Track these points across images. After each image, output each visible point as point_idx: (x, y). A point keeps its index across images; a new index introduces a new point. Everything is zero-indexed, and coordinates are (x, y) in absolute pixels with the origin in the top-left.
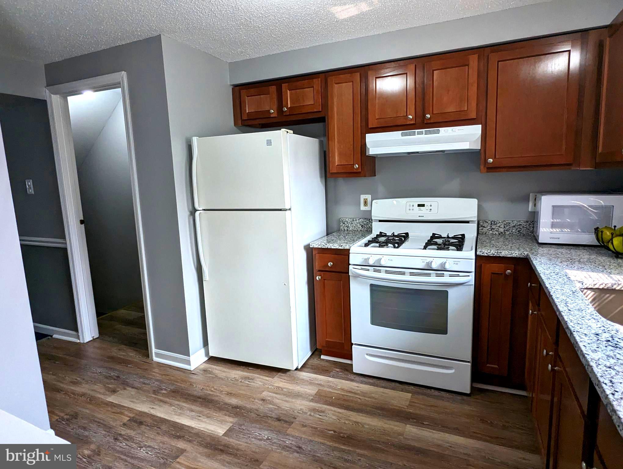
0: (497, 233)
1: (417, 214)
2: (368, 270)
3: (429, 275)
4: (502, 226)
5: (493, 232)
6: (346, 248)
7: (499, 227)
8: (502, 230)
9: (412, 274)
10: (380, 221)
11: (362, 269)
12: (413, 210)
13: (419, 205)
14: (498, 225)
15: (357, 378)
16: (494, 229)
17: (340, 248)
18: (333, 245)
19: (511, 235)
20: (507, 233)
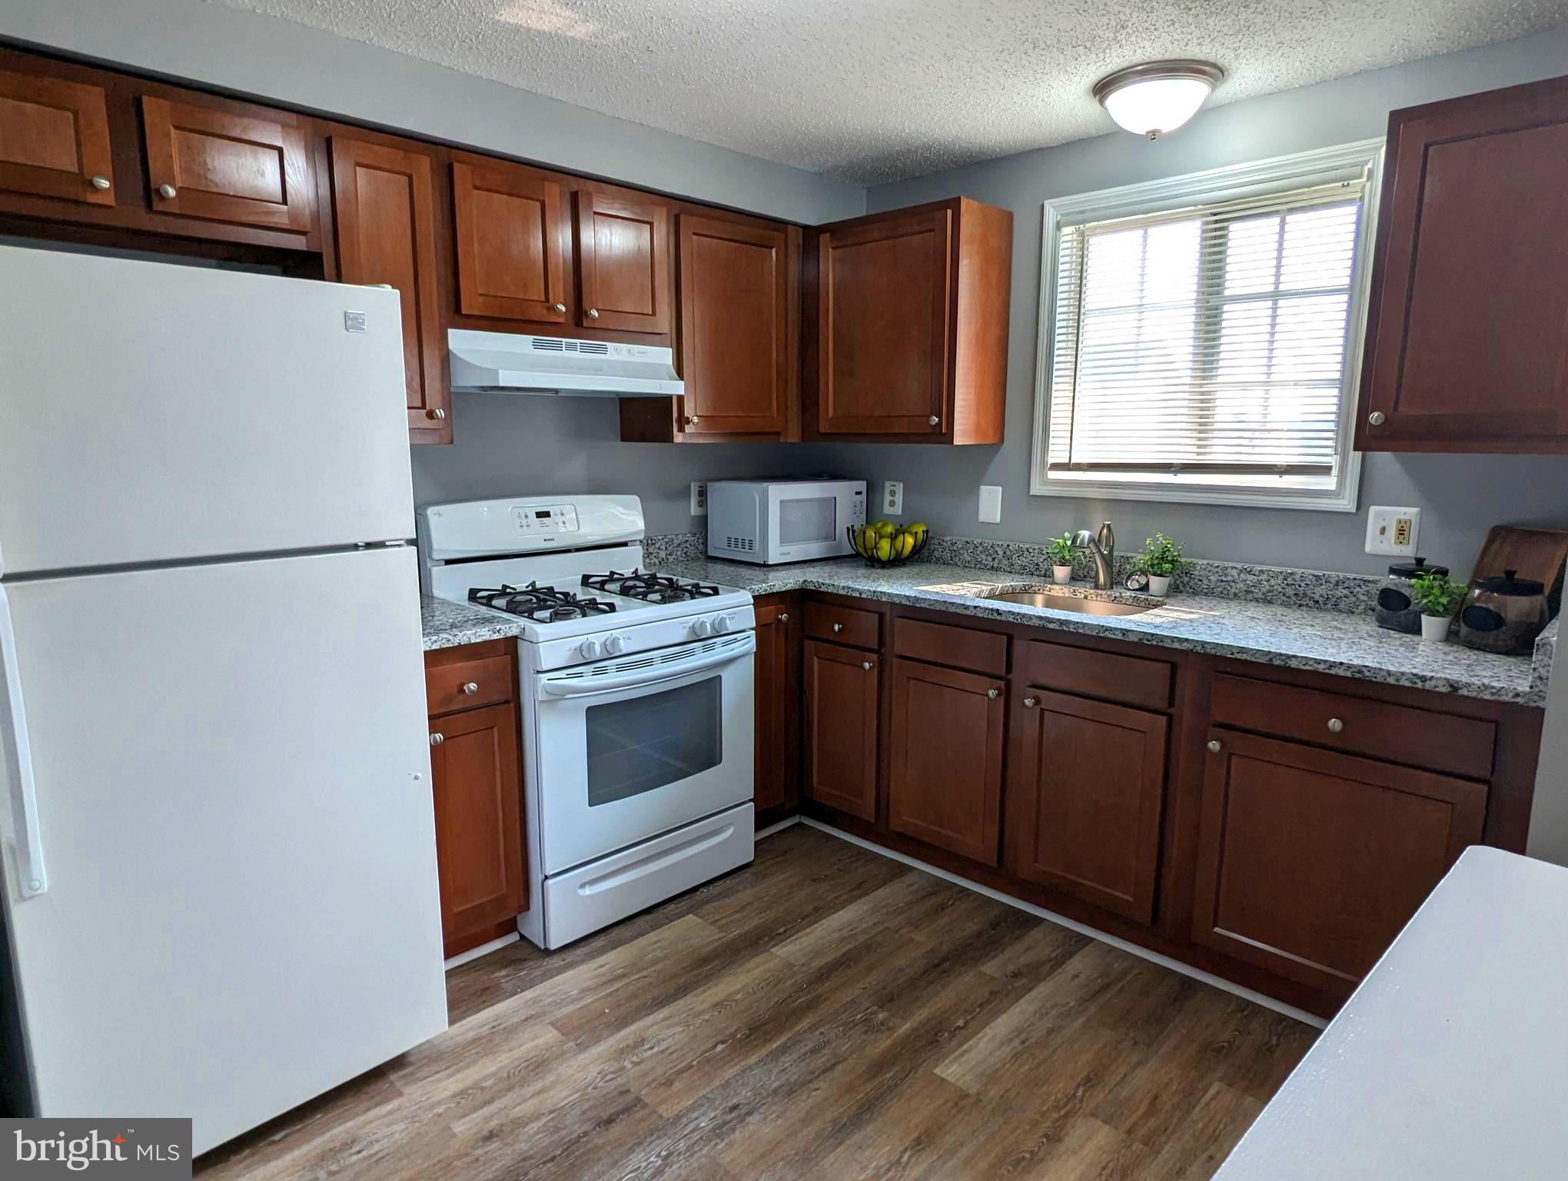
0: (656, 561)
1: (535, 536)
2: (580, 675)
3: (691, 653)
4: (663, 547)
5: (650, 559)
6: (509, 634)
7: (659, 548)
8: (663, 554)
9: (665, 659)
10: (448, 562)
11: (570, 676)
12: (528, 526)
13: (539, 515)
14: (657, 545)
15: (569, 957)
16: (652, 554)
17: (496, 636)
18: (475, 634)
19: (677, 561)
20: (671, 559)
